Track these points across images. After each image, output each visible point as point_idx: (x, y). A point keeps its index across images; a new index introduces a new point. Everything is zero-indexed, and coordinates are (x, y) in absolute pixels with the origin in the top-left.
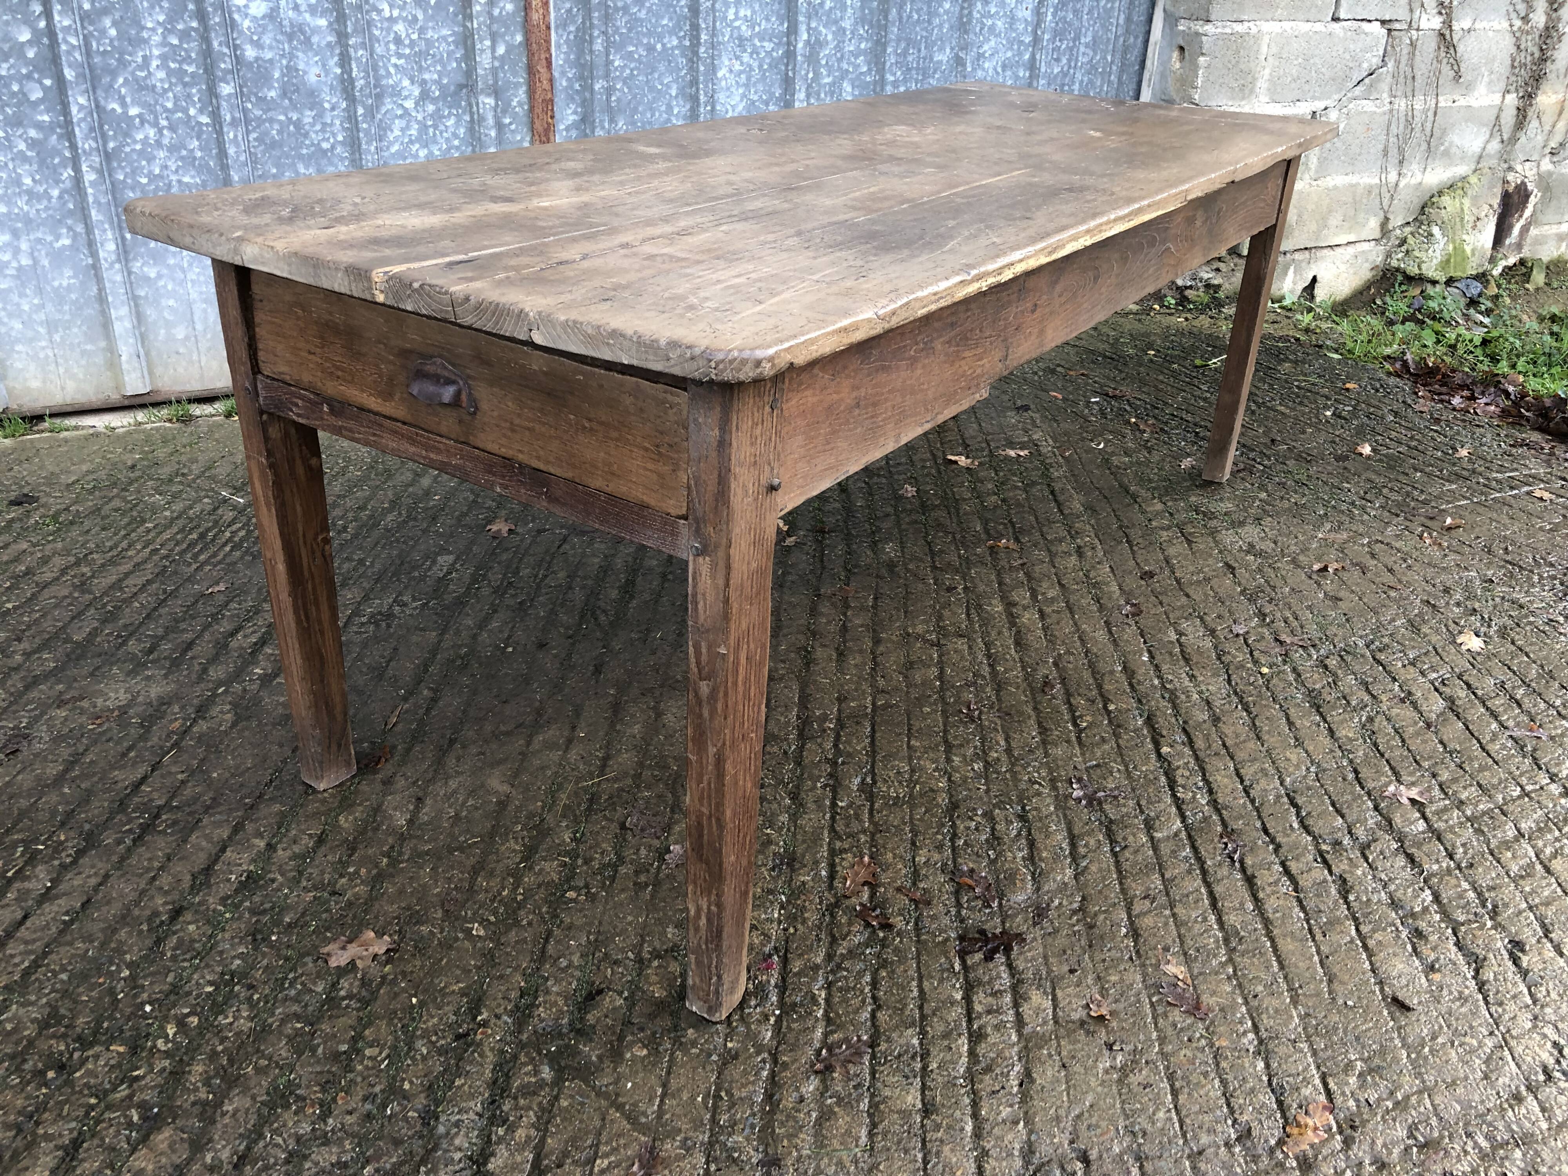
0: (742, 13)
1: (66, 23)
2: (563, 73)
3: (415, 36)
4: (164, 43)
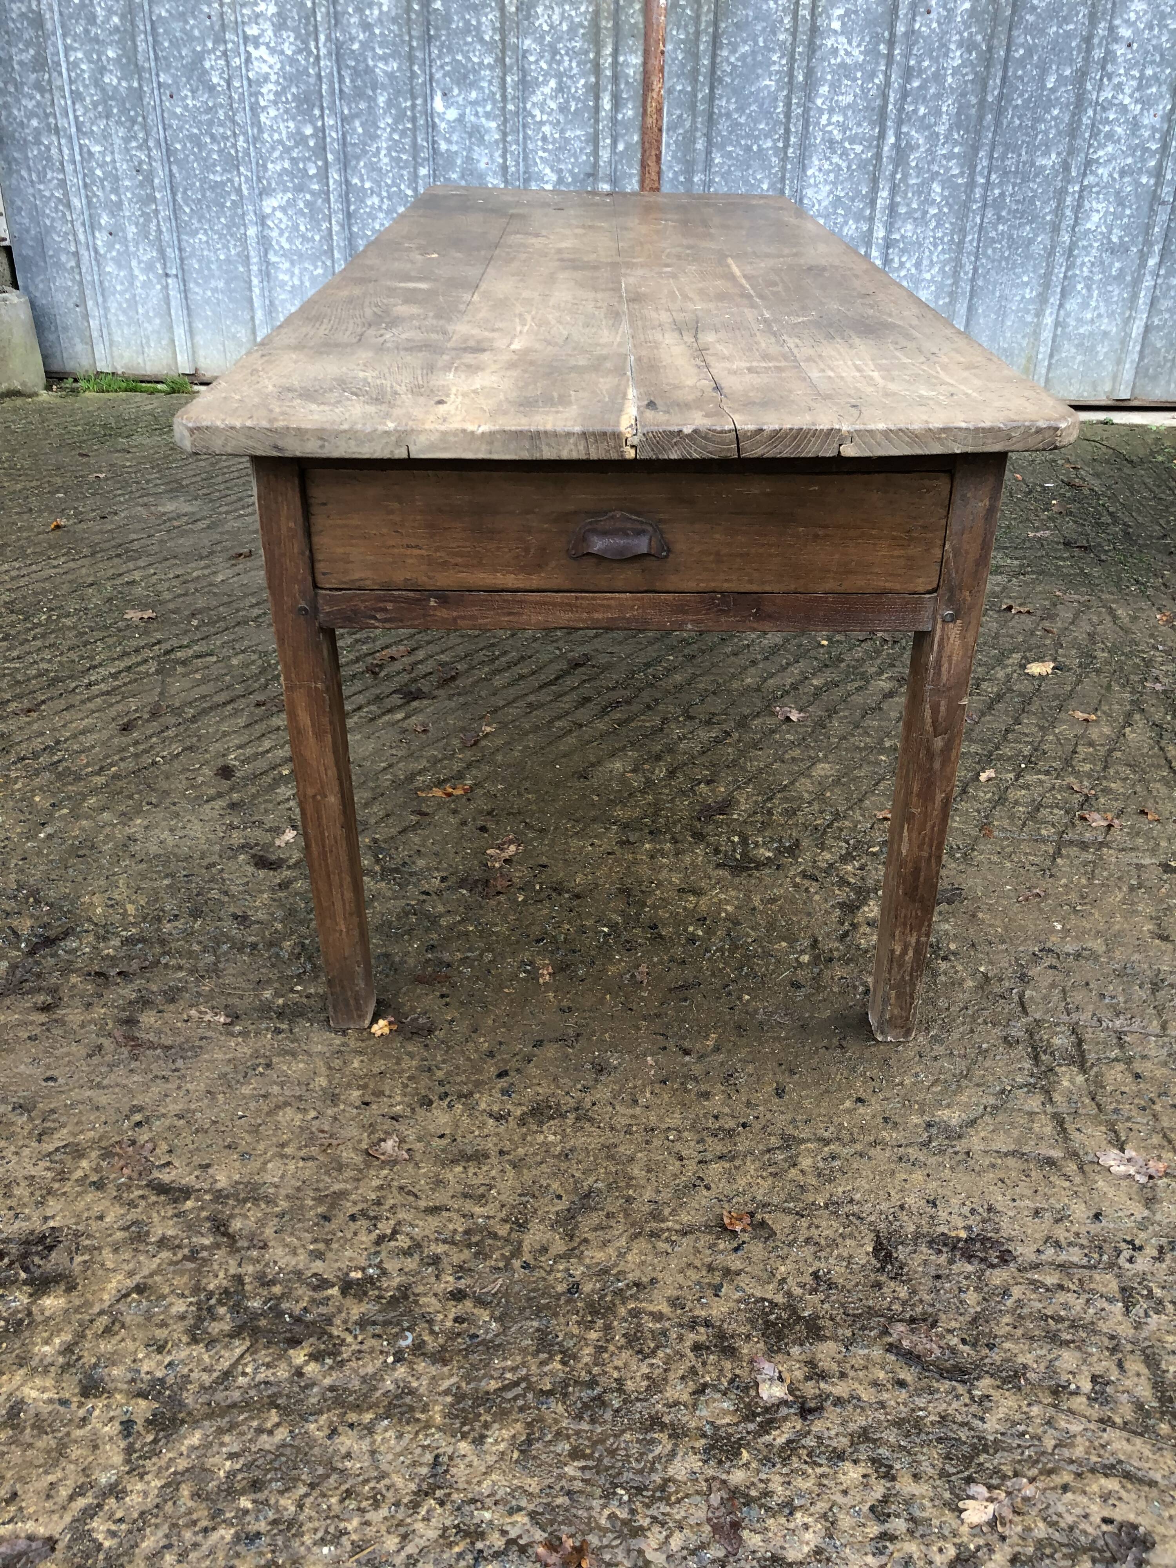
0: (835, 119)
1: (332, 122)
2: (670, 167)
3: (557, 136)
4: (391, 139)
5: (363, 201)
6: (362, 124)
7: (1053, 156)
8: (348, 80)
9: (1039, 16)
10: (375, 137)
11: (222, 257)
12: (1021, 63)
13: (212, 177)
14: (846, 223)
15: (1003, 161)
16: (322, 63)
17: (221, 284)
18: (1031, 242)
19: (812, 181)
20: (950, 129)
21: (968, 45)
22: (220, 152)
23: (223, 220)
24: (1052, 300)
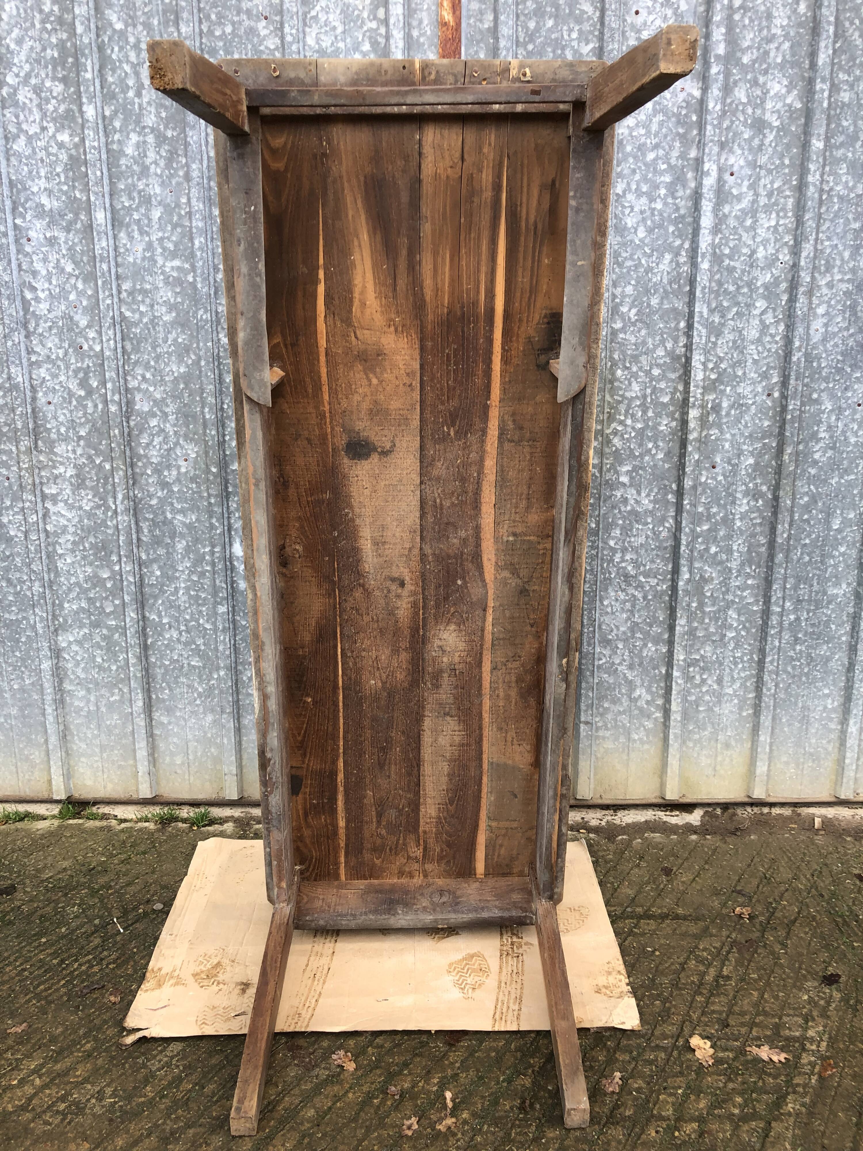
0: (628, 557)
1: (129, 567)
4: (189, 580)
5: (160, 634)
6: (160, 568)
7: (844, 586)
8: (146, 531)
9: (821, 468)
10: (172, 579)
11: (16, 687)
12: (807, 508)
13: (7, 616)
14: (645, 645)
15: (795, 591)
16: (119, 518)
17: (14, 711)
18: (828, 659)
19: (609, 610)
20: (742, 564)
21: (756, 495)
22: (17, 594)
23: (17, 654)
24: (854, 712)
